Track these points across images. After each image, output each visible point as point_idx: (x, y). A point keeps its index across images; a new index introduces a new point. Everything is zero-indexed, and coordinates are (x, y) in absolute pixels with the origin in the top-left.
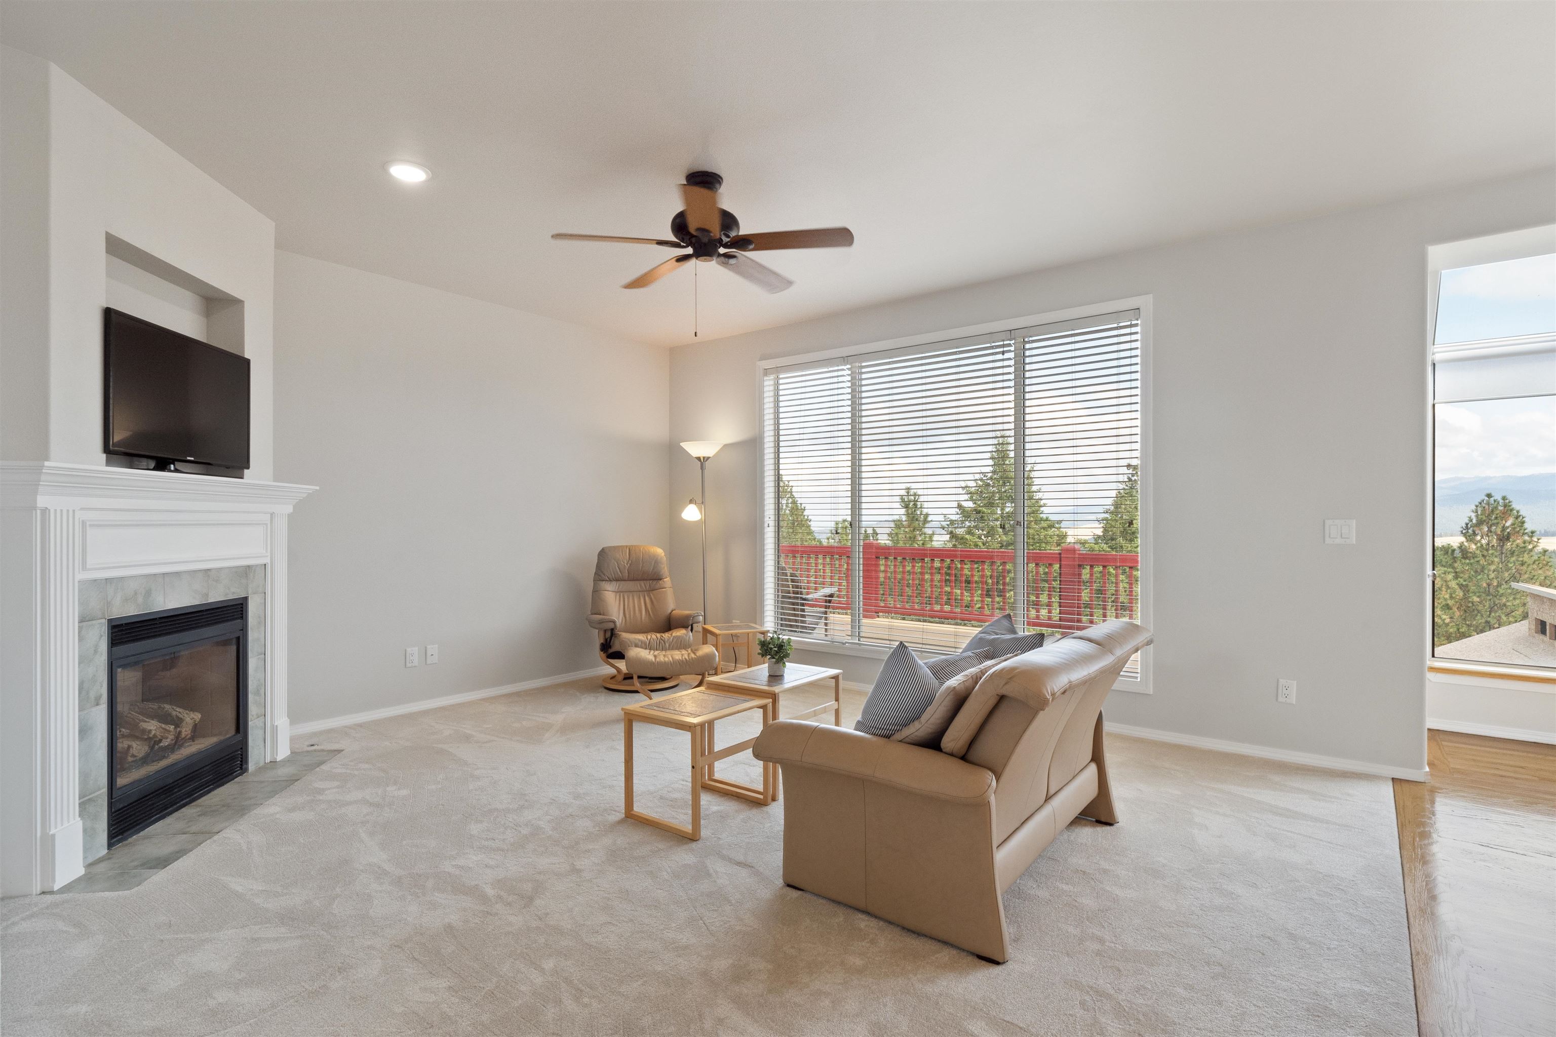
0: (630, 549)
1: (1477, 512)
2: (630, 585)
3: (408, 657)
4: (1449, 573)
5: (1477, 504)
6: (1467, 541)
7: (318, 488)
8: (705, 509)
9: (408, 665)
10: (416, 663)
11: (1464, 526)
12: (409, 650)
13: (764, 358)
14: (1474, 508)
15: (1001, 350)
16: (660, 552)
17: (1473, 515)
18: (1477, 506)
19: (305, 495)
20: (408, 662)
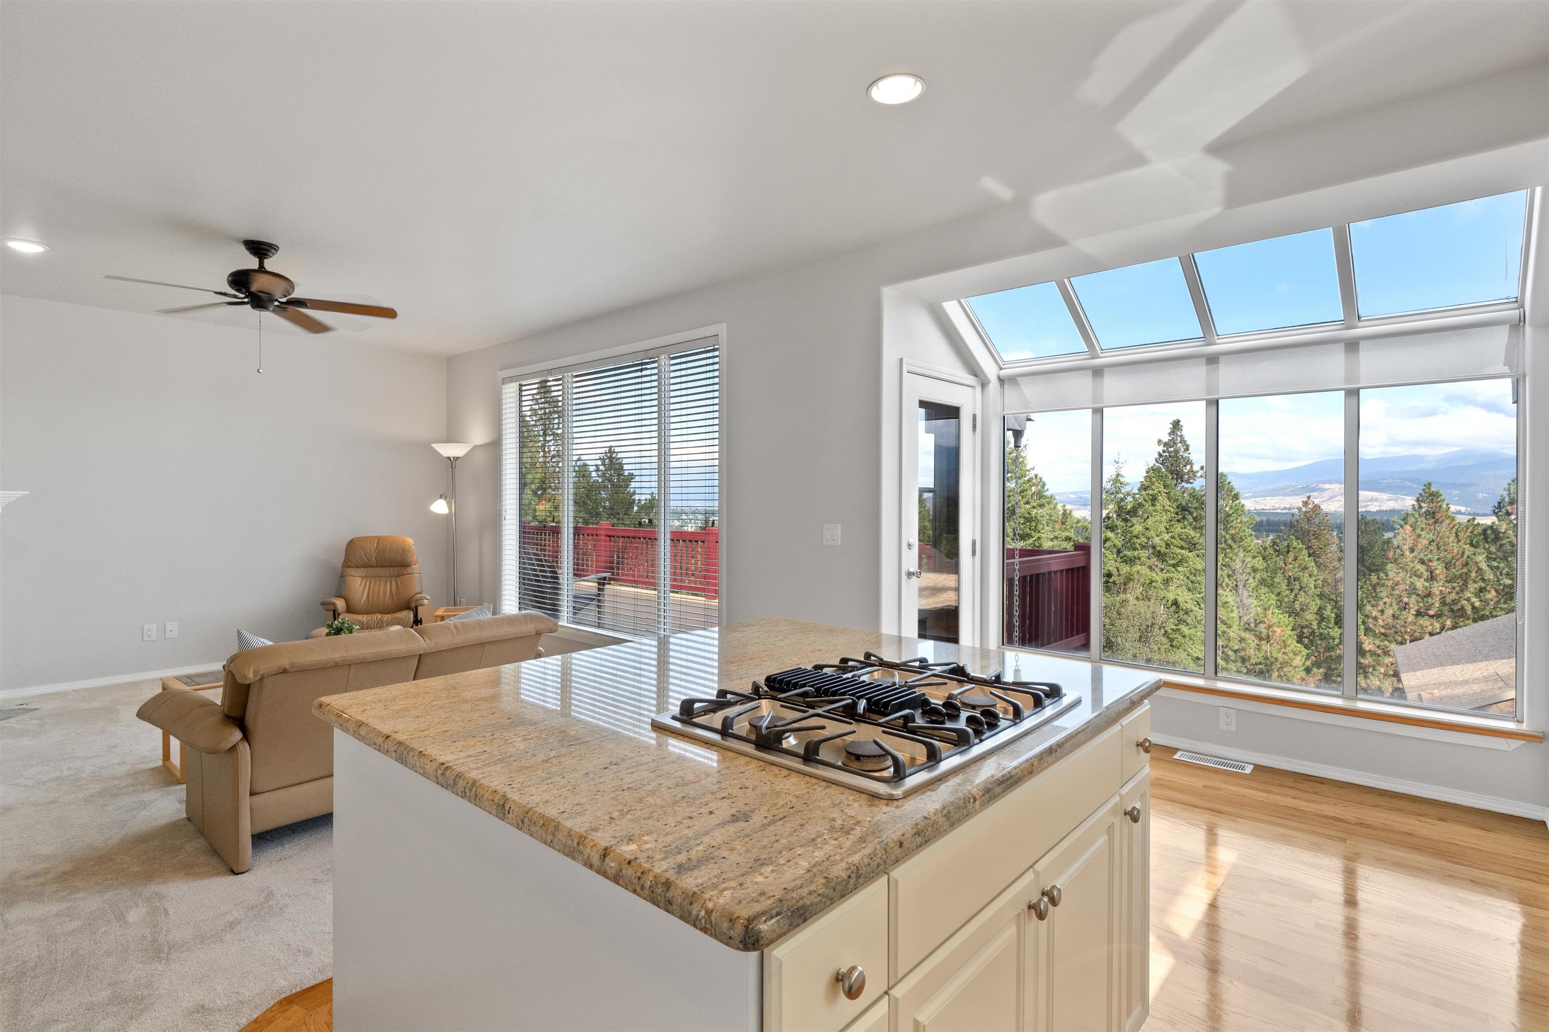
0: (379, 539)
1: (1509, 491)
2: (379, 571)
3: (145, 632)
4: (1479, 554)
5: (1510, 482)
6: (1499, 521)
7: (28, 493)
8: (455, 503)
9: (146, 639)
10: (154, 637)
11: (1496, 504)
12: (146, 627)
13: (503, 368)
14: (1506, 486)
15: (640, 367)
16: (410, 541)
17: (1505, 493)
18: (1509, 484)
19: (15, 499)
20: (145, 636)
